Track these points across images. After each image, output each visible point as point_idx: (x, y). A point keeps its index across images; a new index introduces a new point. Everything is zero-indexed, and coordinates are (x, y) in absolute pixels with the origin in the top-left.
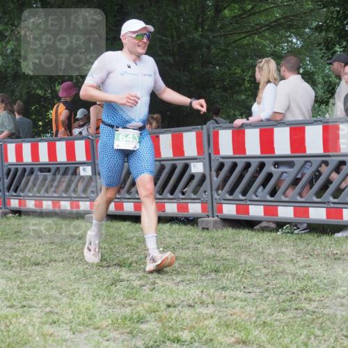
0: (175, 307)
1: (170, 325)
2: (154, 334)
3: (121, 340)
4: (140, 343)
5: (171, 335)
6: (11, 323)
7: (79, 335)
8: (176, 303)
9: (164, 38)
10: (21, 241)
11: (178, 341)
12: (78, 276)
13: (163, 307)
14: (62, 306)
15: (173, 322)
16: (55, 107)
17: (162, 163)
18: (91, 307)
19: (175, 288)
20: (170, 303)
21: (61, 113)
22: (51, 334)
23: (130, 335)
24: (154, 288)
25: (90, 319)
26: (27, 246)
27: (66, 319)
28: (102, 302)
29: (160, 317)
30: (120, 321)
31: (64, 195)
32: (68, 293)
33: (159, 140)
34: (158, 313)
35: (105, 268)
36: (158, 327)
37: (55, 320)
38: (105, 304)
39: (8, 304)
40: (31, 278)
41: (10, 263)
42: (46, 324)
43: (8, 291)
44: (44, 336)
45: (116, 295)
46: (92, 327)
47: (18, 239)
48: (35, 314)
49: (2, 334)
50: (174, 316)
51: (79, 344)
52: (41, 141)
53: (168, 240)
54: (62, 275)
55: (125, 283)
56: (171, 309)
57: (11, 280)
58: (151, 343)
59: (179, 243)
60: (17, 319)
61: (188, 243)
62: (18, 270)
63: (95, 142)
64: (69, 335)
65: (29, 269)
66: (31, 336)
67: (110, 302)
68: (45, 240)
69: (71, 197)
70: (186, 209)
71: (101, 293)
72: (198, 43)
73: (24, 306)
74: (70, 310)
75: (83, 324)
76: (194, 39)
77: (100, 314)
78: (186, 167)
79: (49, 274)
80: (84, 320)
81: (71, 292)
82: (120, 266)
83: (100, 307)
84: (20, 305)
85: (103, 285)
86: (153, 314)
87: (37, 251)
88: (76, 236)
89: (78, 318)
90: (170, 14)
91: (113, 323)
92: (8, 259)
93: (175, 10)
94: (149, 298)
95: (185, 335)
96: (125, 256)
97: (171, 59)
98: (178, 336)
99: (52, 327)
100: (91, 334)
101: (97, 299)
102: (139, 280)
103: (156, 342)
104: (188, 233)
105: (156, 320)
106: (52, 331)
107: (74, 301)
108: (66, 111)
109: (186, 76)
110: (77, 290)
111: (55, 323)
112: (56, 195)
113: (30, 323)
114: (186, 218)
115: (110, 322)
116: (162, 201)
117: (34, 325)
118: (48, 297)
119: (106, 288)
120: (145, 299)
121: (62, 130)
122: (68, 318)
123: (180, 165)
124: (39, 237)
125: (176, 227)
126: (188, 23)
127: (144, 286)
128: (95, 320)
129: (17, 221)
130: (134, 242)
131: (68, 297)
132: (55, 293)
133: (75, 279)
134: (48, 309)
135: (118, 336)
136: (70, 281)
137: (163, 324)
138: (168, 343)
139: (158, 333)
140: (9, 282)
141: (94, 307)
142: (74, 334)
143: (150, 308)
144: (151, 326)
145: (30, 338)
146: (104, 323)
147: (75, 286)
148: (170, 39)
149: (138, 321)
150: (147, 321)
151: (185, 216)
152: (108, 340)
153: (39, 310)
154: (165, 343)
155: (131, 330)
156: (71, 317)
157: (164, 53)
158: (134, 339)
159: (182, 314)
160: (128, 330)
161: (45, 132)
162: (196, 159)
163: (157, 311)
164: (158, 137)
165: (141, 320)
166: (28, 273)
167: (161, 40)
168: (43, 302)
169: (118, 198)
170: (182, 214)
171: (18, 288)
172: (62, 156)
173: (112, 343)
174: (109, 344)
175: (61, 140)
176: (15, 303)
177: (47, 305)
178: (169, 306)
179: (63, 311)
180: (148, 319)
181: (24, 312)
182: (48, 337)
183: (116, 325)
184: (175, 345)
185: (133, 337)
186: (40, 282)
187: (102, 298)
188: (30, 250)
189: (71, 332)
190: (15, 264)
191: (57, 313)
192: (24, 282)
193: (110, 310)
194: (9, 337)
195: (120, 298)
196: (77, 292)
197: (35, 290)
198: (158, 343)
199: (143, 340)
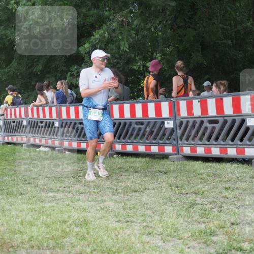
0: (237, 224)
1: (234, 238)
2: (223, 244)
3: (198, 248)
4: (212, 251)
5: (235, 245)
6: (119, 233)
7: (168, 243)
8: (238, 222)
9: (225, 27)
10: (124, 174)
11: (241, 250)
12: (165, 201)
13: (229, 224)
14: (155, 222)
15: (237, 236)
16: (146, 78)
17: (225, 118)
18: (176, 223)
19: (236, 211)
20: (233, 221)
21: (151, 83)
22: (148, 242)
23: (205, 245)
24: (221, 211)
25: (175, 232)
26: (128, 178)
27: (158, 231)
28: (184, 220)
29: (227, 232)
30: (197, 234)
31: (154, 142)
32: (158, 212)
33: (223, 102)
34: (225, 229)
35: (185, 195)
36: (225, 239)
37: (150, 232)
38: (186, 221)
39: (117, 220)
40: (132, 201)
41: (116, 190)
42: (144, 235)
43: (116, 210)
44: (143, 243)
45: (193, 214)
46: (177, 237)
47: (121, 173)
48: (136, 228)
49: (113, 241)
50: (237, 231)
51: (168, 250)
52: (137, 102)
53: (230, 175)
54: (153, 199)
55: (200, 206)
56: (234, 226)
57: (118, 202)
58: (221, 251)
59: (238, 177)
60: (123, 230)
61: (245, 177)
62: (122, 195)
63: (175, 103)
64: (160, 243)
65: (130, 194)
66: (133, 243)
67: (189, 220)
68: (140, 174)
69: (158, 143)
70: (243, 152)
71: (183, 213)
72: (250, 30)
73: (128, 222)
74: (161, 225)
75: (170, 235)
76: (247, 27)
77: (183, 228)
78: (243, 121)
79: (145, 198)
80: (171, 233)
81: (161, 212)
82: (195, 193)
83: (182, 224)
84: (125, 221)
85: (183, 207)
86: (221, 229)
87: (135, 182)
88: (163, 171)
89: (167, 231)
90: (229, 9)
91: (192, 235)
92: (115, 187)
93: (233, 6)
94: (218, 218)
95: (246, 246)
96: (199, 186)
97: (230, 42)
98: (241, 246)
99: (149, 237)
100: (176, 243)
101: (180, 218)
102: (210, 204)
103: (224, 250)
104: (245, 170)
105: (224, 234)
106: (148, 240)
107: (163, 218)
108: (154, 81)
109: (241, 54)
110: (165, 211)
111: (150, 234)
112: (147, 142)
113: (132, 234)
114: (243, 159)
115: (190, 234)
116: (226, 146)
117: (135, 236)
118: (145, 215)
119: (186, 209)
120: (215, 218)
121: (151, 94)
122: (159, 231)
123: (238, 120)
124: (136, 172)
125: (235, 165)
126: (243, 15)
127: (213, 209)
128: (179, 234)
129: (120, 160)
130: (205, 176)
131: (159, 215)
132: (149, 212)
133: (163, 202)
134: (145, 224)
135: (197, 245)
136: (160, 204)
137: (229, 237)
138: (233, 251)
139: (226, 243)
140: (116, 204)
141: (178, 223)
142: (164, 242)
143: (219, 225)
144: (220, 238)
145: (133, 245)
146: (186, 235)
147: (164, 207)
148: (229, 27)
149: (210, 235)
150: (217, 235)
151: (243, 157)
152: (189, 248)
153: (139, 225)
154: (231, 251)
155: (205, 241)
156: (162, 230)
157: (225, 38)
158: (208, 248)
159: (242, 230)
160: (203, 241)
161: (139, 96)
162: (250, 115)
163: (224, 227)
164: (222, 99)
165: (212, 234)
166: (129, 197)
167: (222, 28)
168: (141, 218)
169: (193, 144)
170: (240, 156)
171: (123, 209)
172: (152, 114)
173: (192, 250)
174: (190, 251)
175: (151, 102)
176: (121, 219)
177: (144, 221)
178: (233, 224)
179: (155, 225)
180: (218, 233)
181: (128, 225)
182: (145, 244)
183: (194, 237)
184: (239, 253)
185: (208, 246)
186: (138, 204)
187: (183, 217)
188: (131, 181)
189: (162, 241)
190: (120, 191)
191: (151, 227)
192: (126, 204)
193: (190, 226)
194: (118, 243)
195: (197, 217)
196: (165, 212)
197: (135, 210)
198: (226, 251)
199: (215, 248)
